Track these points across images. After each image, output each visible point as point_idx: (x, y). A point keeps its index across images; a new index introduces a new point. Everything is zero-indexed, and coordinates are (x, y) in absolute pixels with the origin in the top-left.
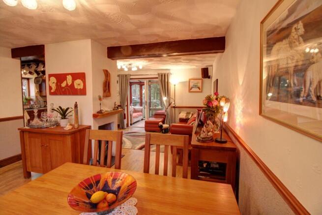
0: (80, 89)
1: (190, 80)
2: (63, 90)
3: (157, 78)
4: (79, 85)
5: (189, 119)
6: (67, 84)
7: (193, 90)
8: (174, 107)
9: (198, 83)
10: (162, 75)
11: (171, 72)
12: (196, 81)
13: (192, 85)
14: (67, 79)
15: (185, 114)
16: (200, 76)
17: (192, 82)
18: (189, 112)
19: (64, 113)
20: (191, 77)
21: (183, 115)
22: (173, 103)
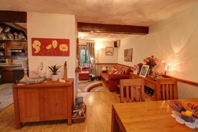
0: (65, 51)
1: (106, 47)
2: (48, 52)
3: (86, 45)
4: (64, 48)
5: (108, 71)
6: (52, 47)
7: (108, 54)
8: (98, 64)
9: (110, 50)
10: (89, 44)
11: (95, 42)
12: (109, 49)
13: (107, 51)
14: (53, 43)
15: (105, 68)
16: (113, 46)
17: (108, 49)
18: (107, 66)
19: (55, 70)
20: (107, 47)
21: (104, 69)
22: (97, 61)
